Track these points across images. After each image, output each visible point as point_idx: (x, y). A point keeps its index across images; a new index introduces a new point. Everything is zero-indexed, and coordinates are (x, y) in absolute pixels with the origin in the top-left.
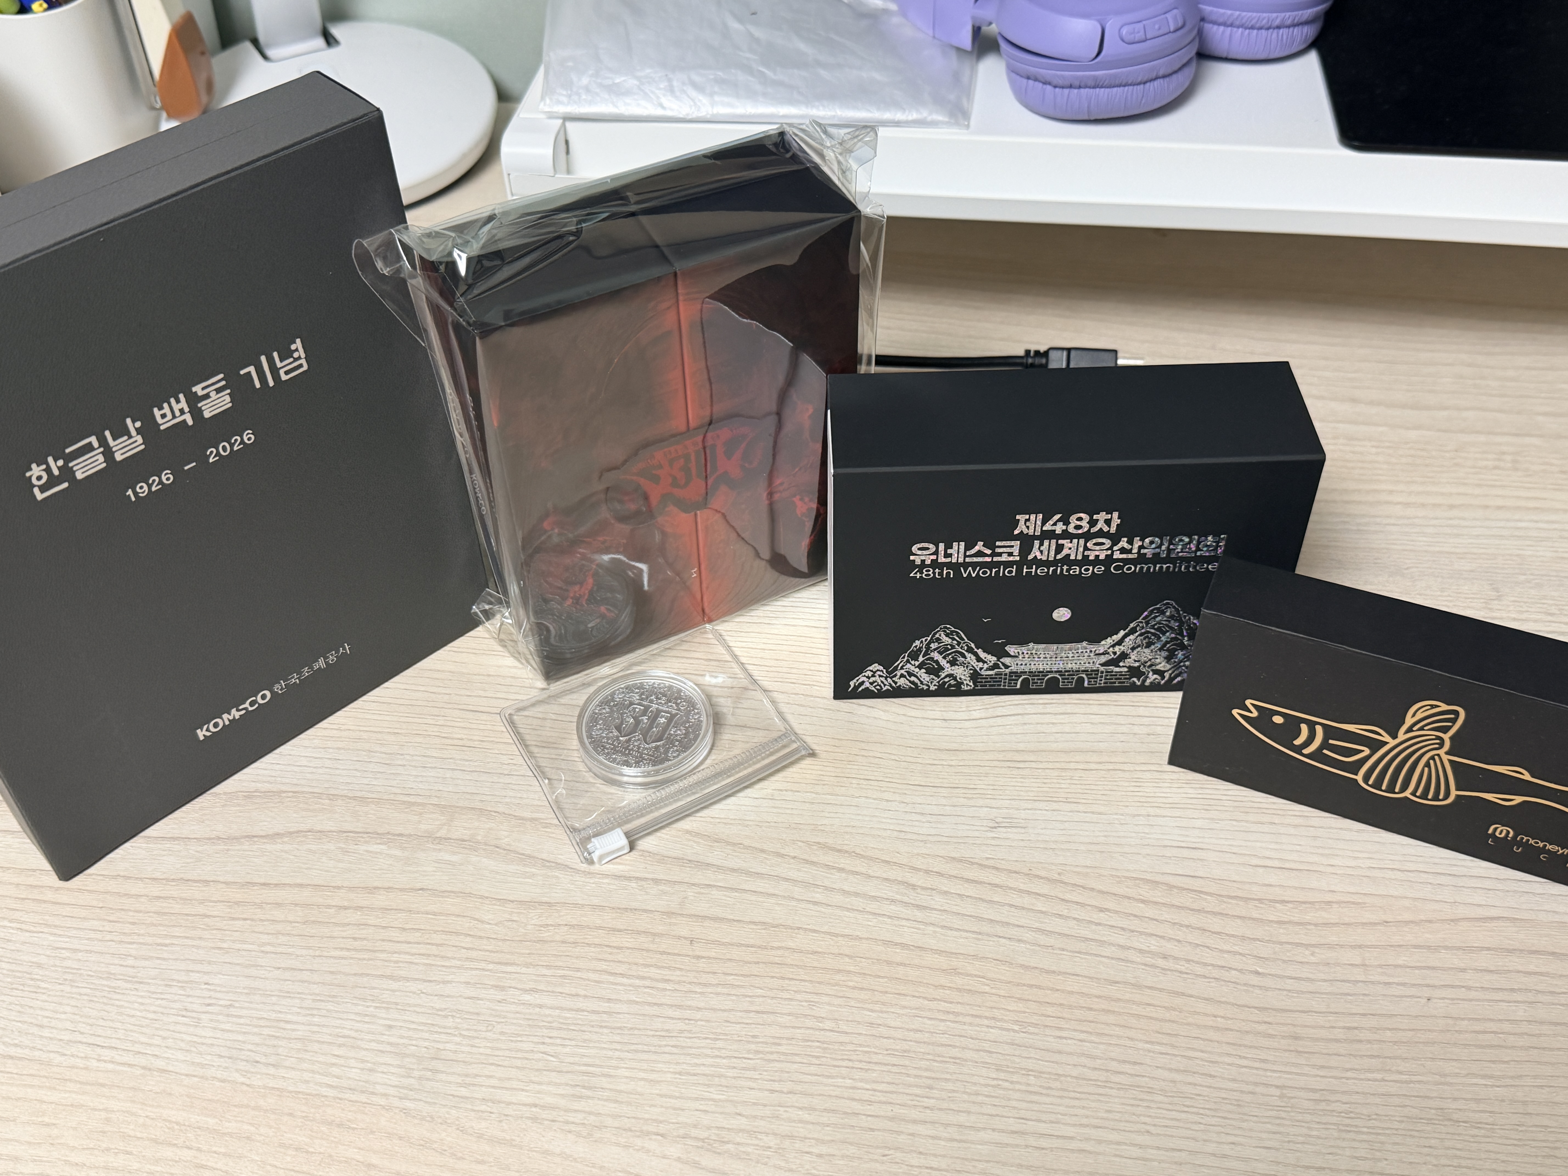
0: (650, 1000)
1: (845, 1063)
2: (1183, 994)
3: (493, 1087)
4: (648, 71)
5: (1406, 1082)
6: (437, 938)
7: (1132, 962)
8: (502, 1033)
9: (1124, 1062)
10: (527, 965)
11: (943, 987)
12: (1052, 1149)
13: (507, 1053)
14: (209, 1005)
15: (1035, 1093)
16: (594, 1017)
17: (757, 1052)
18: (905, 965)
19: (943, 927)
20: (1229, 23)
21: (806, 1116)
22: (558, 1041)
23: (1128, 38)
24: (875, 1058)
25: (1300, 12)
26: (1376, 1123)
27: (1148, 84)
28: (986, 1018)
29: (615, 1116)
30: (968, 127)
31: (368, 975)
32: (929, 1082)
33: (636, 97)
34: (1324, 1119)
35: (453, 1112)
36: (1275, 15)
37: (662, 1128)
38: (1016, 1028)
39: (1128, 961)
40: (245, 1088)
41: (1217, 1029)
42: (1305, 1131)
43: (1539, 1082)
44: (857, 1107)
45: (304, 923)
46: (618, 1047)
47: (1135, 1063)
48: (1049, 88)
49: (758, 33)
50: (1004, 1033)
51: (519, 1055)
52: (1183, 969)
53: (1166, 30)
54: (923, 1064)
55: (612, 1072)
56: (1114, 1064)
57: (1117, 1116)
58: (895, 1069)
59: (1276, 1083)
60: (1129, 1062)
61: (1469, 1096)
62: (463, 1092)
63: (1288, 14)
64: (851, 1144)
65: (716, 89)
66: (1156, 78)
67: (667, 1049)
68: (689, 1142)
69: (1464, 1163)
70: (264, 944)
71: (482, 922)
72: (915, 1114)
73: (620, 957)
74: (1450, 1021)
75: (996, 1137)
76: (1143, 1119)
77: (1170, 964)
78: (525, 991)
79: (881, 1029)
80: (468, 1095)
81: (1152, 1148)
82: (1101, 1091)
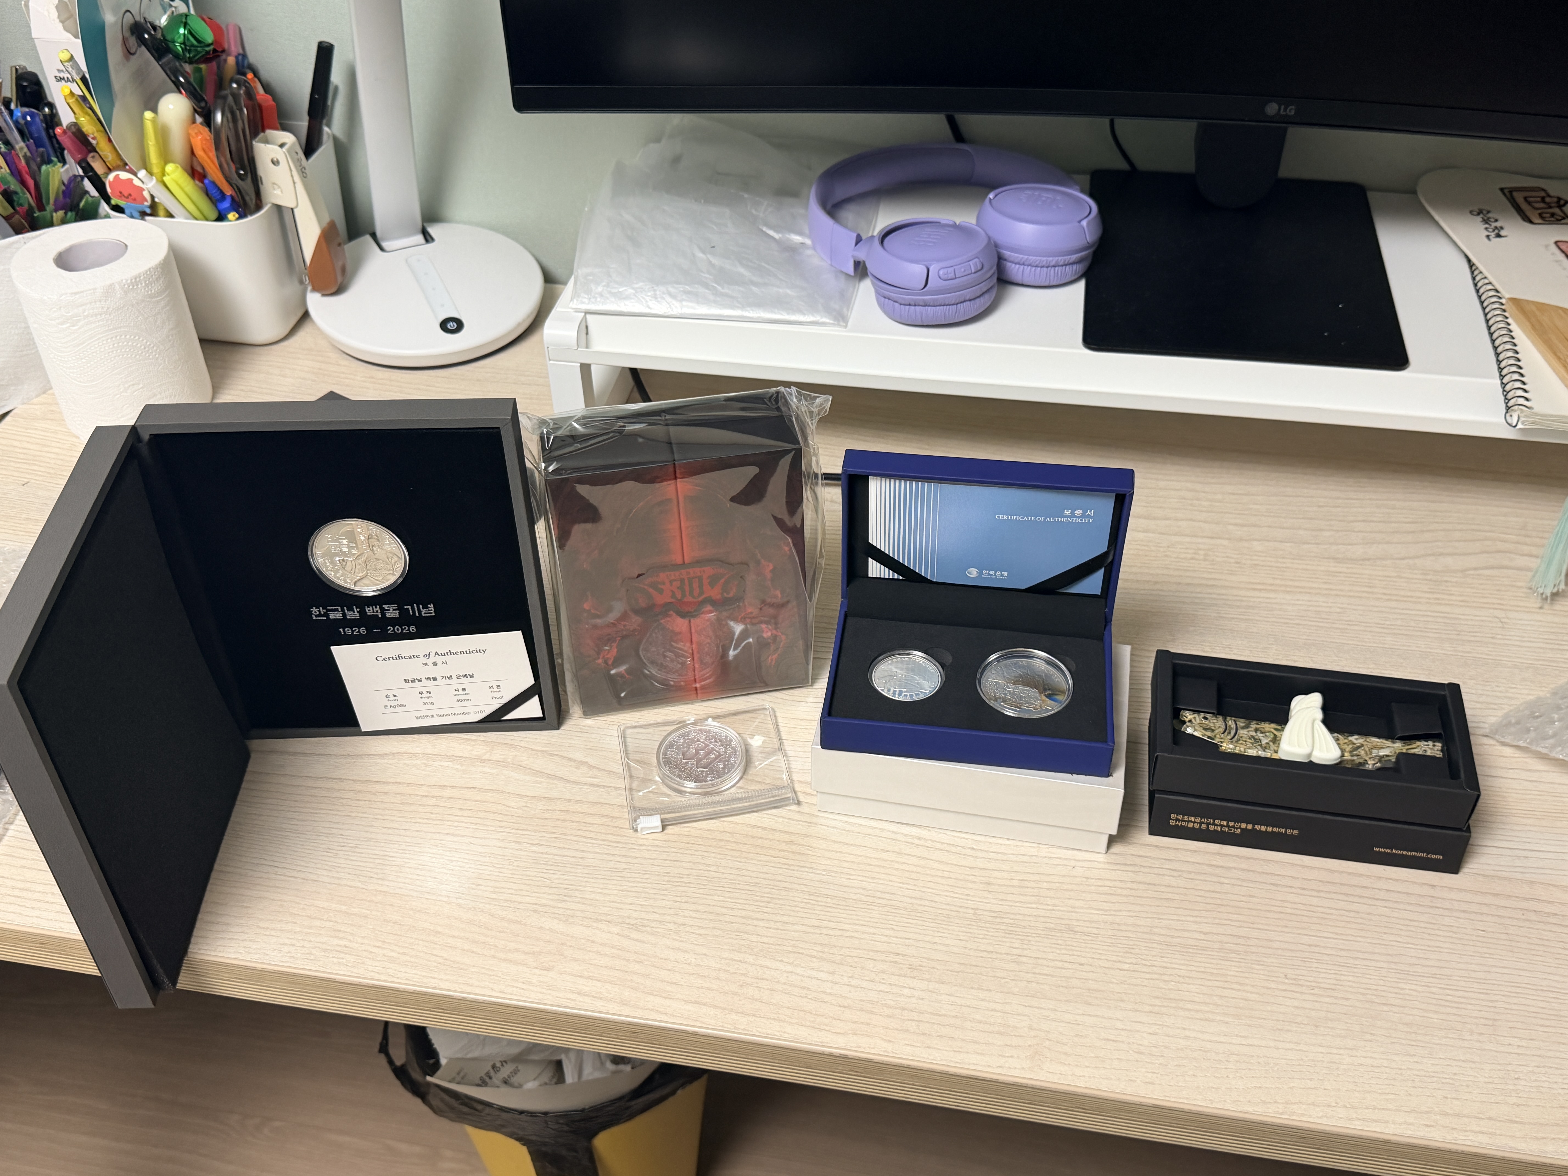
0: (608, 852)
1: (720, 889)
2: (927, 858)
3: (512, 894)
4: (641, 284)
5: (1050, 910)
6: (481, 815)
7: (899, 841)
8: (518, 866)
9: (885, 893)
10: (535, 831)
11: (783, 851)
12: (835, 936)
13: (521, 877)
14: (343, 846)
15: (830, 907)
16: (574, 860)
17: (669, 881)
18: (763, 838)
19: (788, 819)
20: (1021, 262)
21: (694, 914)
22: (551, 872)
23: (945, 277)
24: (738, 886)
25: (1069, 257)
26: (1028, 930)
27: (959, 305)
28: (807, 867)
29: (582, 911)
30: (846, 327)
31: (439, 833)
32: (769, 900)
33: (632, 301)
34: (998, 927)
35: (487, 906)
36: (1051, 259)
37: (609, 918)
38: (824, 873)
39: (897, 840)
40: (364, 890)
41: (943, 877)
42: (985, 932)
43: (1131, 914)
44: (724, 911)
45: (401, 804)
46: (587, 876)
47: (891, 894)
48: (897, 305)
49: (714, 261)
50: (817, 876)
51: (528, 878)
52: (929, 845)
53: (970, 272)
54: (767, 890)
55: (582, 888)
56: (879, 893)
57: (876, 920)
58: (750, 892)
59: (973, 907)
60: (888, 893)
61: (1086, 919)
62: (494, 896)
63: (1060, 258)
64: (719, 929)
65: (684, 297)
66: (965, 301)
67: (615, 878)
68: (625, 925)
69: (1076, 953)
70: (377, 814)
71: (509, 807)
72: (758, 916)
73: (591, 829)
74: (1084, 879)
75: (804, 928)
76: (890, 922)
77: (922, 842)
78: (533, 844)
79: (744, 872)
80: (497, 897)
81: (893, 937)
82: (868, 907)
